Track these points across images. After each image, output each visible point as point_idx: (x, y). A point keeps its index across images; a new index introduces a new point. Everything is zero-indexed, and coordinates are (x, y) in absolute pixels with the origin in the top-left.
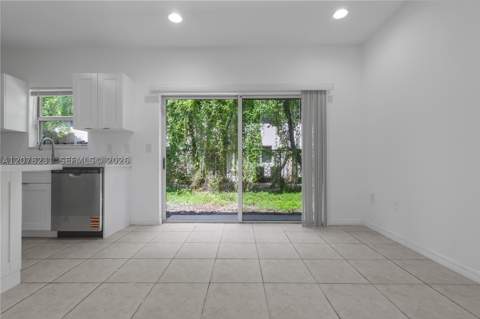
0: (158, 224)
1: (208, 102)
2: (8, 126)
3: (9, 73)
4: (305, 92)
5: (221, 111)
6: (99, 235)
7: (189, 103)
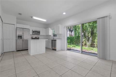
0: (65, 50)
1: (86, 23)
2: (49, 34)
3: (50, 28)
4: (98, 19)
5: (90, 25)
6: (56, 50)
7: (80, 25)
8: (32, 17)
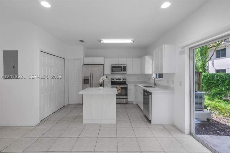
8: (100, 41)
